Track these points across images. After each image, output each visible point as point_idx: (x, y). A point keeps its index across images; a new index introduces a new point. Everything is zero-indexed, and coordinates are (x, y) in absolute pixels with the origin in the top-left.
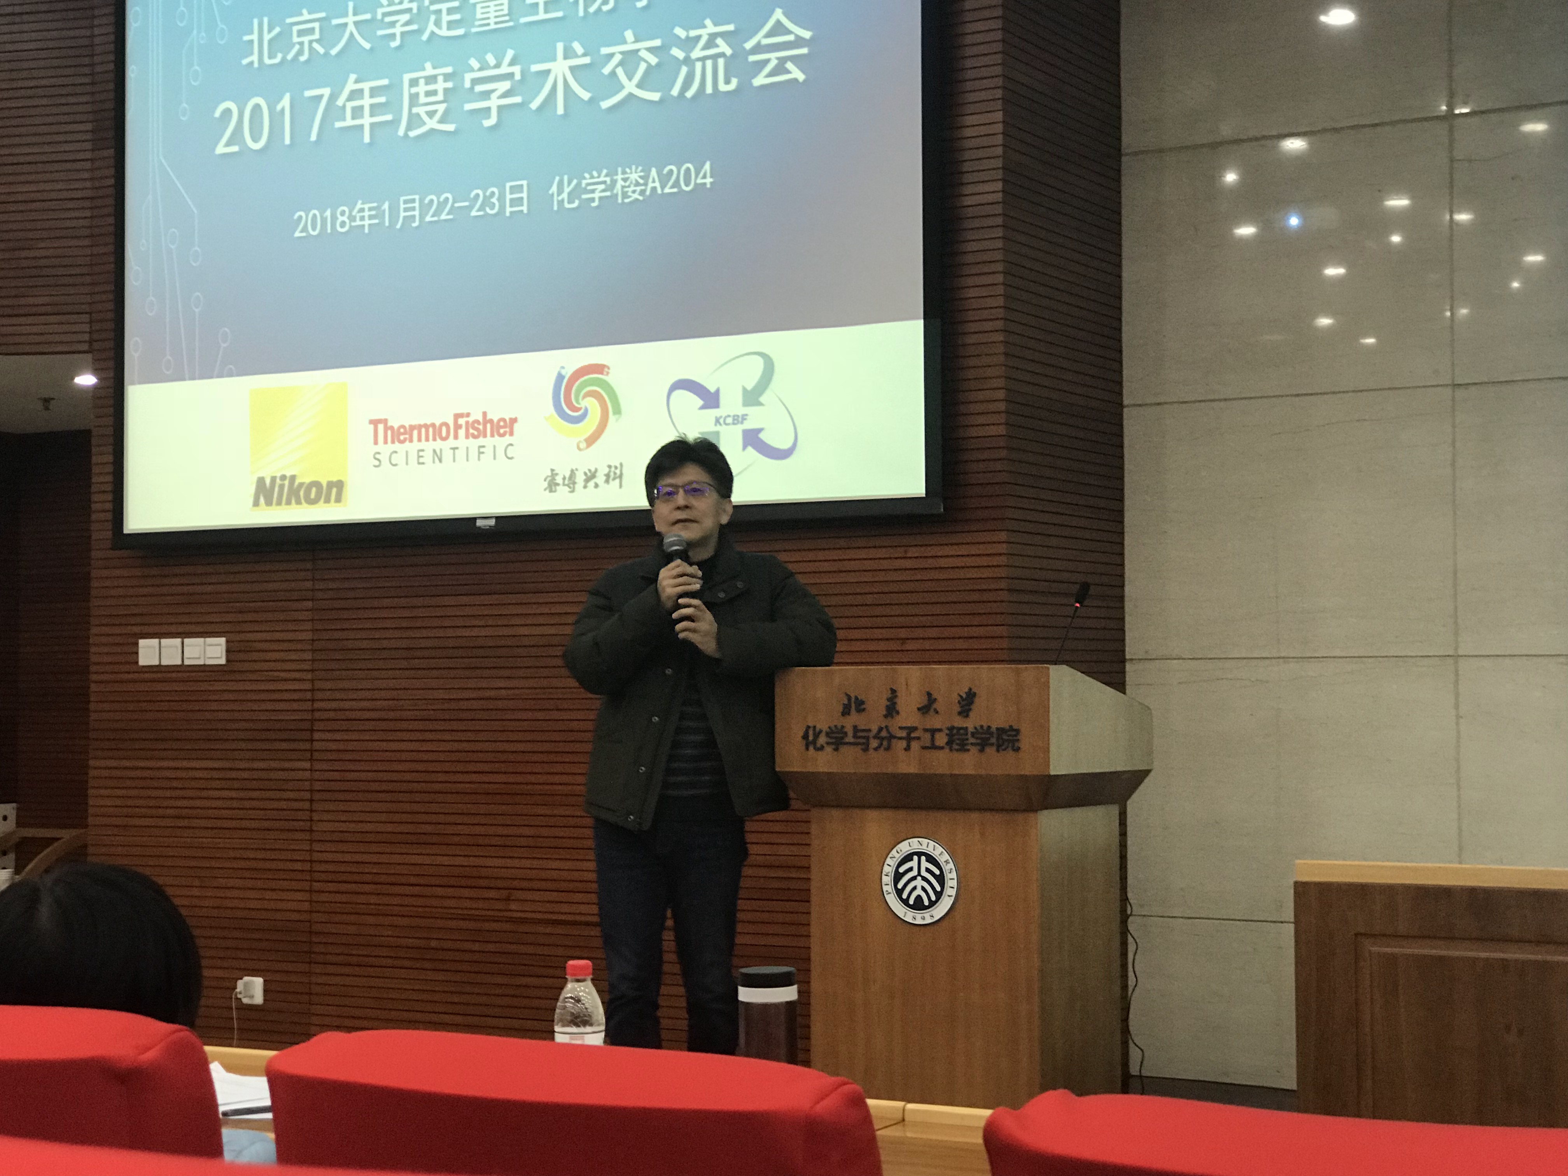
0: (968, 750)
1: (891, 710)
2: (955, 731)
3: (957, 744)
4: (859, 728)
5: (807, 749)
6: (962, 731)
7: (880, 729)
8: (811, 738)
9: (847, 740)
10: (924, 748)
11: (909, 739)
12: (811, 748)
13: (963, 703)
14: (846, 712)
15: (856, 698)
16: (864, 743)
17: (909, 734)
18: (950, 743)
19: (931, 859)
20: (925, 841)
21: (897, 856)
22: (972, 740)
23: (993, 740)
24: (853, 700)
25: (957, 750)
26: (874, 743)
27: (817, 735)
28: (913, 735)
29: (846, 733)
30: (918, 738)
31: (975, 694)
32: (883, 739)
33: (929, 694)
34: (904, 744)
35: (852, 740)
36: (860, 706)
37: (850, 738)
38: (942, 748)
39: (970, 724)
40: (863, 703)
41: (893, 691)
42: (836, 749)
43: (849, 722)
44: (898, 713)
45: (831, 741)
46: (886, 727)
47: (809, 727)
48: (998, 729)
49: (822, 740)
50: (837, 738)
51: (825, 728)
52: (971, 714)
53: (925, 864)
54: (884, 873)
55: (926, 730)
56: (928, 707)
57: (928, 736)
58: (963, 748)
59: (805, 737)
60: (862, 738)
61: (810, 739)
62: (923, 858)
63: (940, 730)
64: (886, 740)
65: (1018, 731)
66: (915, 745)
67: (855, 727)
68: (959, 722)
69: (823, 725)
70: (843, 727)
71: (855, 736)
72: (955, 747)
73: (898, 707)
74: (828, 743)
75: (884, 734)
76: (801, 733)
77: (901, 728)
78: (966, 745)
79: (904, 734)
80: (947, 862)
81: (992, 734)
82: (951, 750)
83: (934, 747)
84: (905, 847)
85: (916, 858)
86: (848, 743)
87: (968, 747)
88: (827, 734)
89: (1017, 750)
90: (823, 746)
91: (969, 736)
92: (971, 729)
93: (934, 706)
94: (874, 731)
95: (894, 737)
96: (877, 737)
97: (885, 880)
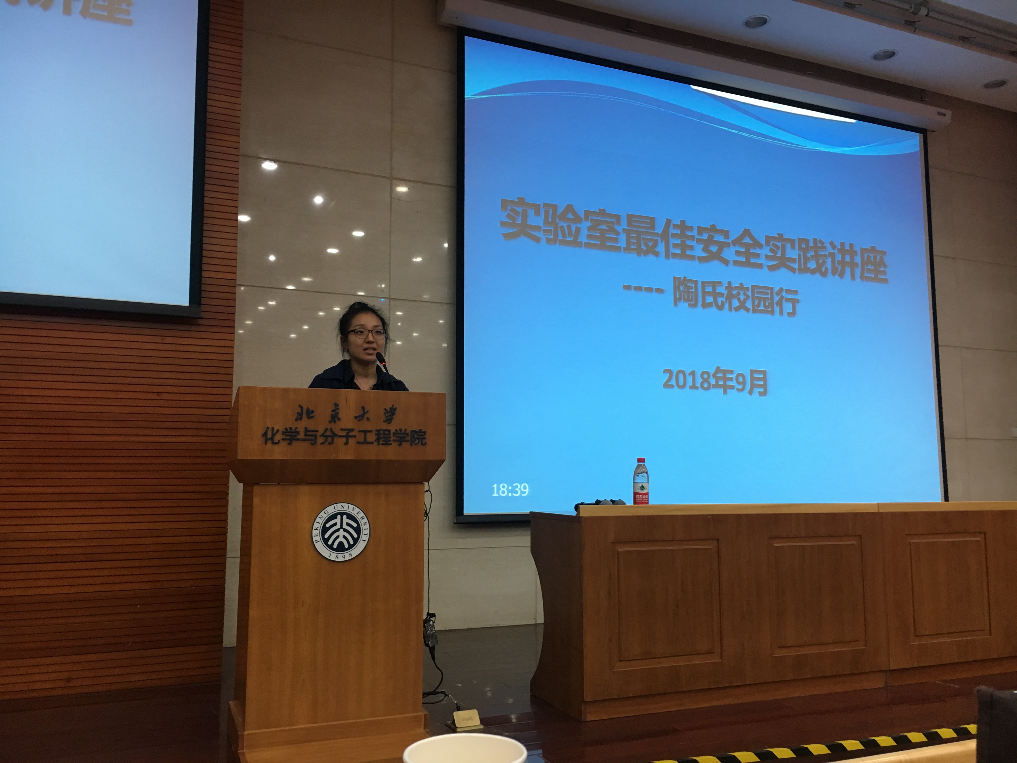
0: (391, 444)
1: (335, 418)
2: (382, 432)
3: (383, 441)
4: (309, 429)
5: (266, 444)
6: (386, 433)
7: (326, 430)
8: (269, 435)
9: (298, 437)
10: (358, 443)
11: (347, 437)
12: (269, 443)
13: (387, 415)
14: (299, 417)
15: (308, 409)
16: (311, 440)
17: (347, 433)
18: (378, 440)
19: (350, 517)
20: (346, 505)
21: (325, 516)
22: (393, 438)
23: (408, 438)
24: (305, 411)
25: (382, 444)
26: (320, 440)
27: (274, 435)
28: (351, 434)
29: (298, 433)
30: (354, 436)
31: (395, 409)
32: (327, 437)
33: (363, 408)
34: (344, 440)
35: (304, 438)
36: (310, 414)
37: (301, 436)
38: (372, 443)
39: (392, 427)
40: (313, 412)
41: (336, 405)
42: (289, 444)
43: (301, 426)
44: (339, 419)
45: (285, 437)
46: (331, 429)
47: (268, 428)
48: (412, 431)
49: (278, 437)
50: (290, 436)
51: (282, 429)
52: (393, 421)
53: (345, 520)
54: (314, 528)
55: (360, 431)
56: (361, 417)
57: (363, 434)
58: (387, 443)
59: (265, 434)
60: (311, 437)
62: (345, 517)
63: (371, 431)
64: (331, 437)
65: (425, 433)
66: (351, 441)
67: (306, 428)
68: (384, 426)
69: (280, 427)
70: (296, 428)
71: (306, 435)
72: (381, 442)
73: (340, 416)
74: (283, 439)
75: (328, 433)
76: (261, 432)
77: (342, 430)
78: (390, 441)
79: (344, 433)
80: (362, 518)
81: (407, 434)
82: (378, 445)
83: (366, 442)
84: (331, 510)
85: (339, 517)
86: (298, 440)
87: (390, 443)
88: (283, 433)
89: (424, 444)
90: (279, 441)
91: (391, 435)
92: (393, 431)
93: (366, 417)
94: (321, 431)
95: (336, 435)
96: (323, 435)
97: (314, 532)
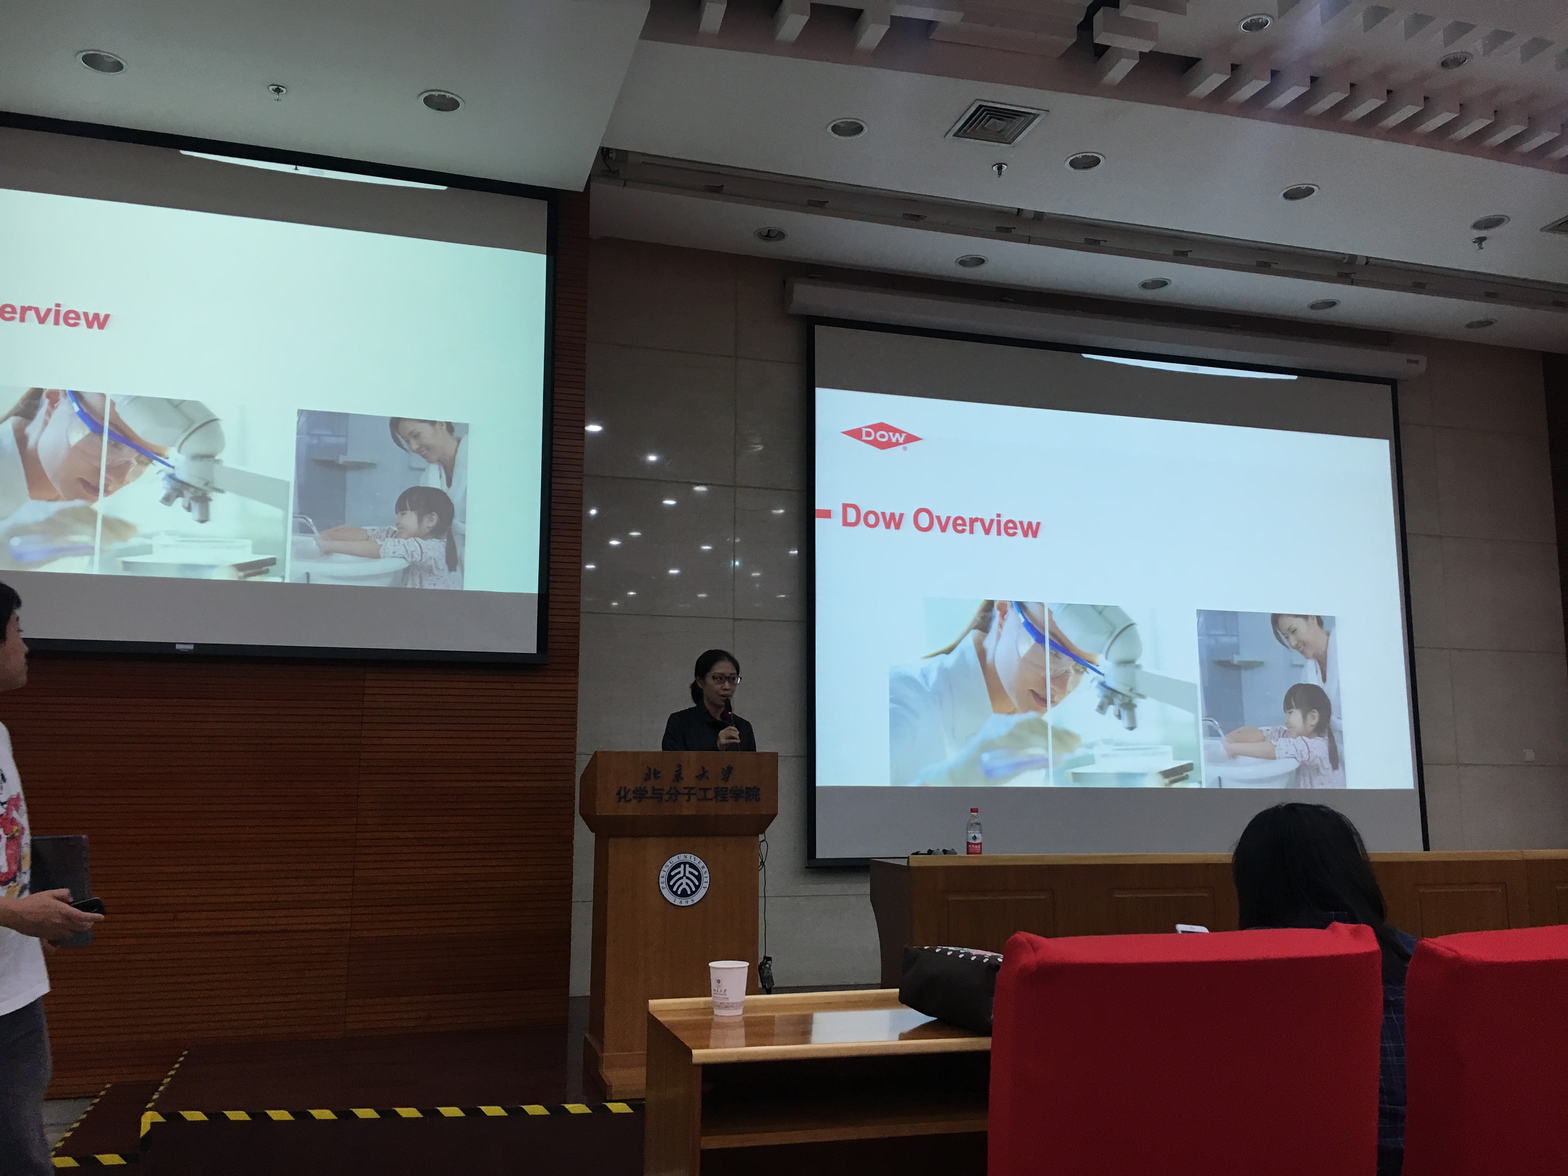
0: (728, 801)
1: (678, 777)
2: (720, 790)
3: (721, 797)
4: (656, 788)
5: (620, 801)
6: (724, 790)
7: (671, 788)
8: (622, 794)
9: (646, 795)
10: (698, 800)
11: (689, 794)
12: (623, 800)
13: (725, 773)
14: (647, 778)
15: (655, 770)
16: (658, 797)
17: (689, 791)
18: (716, 797)
19: (692, 866)
20: (689, 855)
21: (670, 865)
22: (730, 795)
23: (744, 795)
24: (652, 772)
25: (720, 800)
26: (666, 797)
27: (626, 793)
28: (692, 792)
29: (647, 792)
30: (696, 794)
31: (732, 768)
32: (671, 794)
33: (703, 768)
34: (686, 797)
35: (652, 796)
36: (656, 774)
37: (649, 794)
38: (711, 799)
39: (729, 785)
40: (659, 772)
41: (680, 766)
42: (640, 801)
43: (649, 785)
44: (682, 779)
45: (636, 796)
46: (675, 788)
47: (621, 787)
48: (747, 788)
49: (630, 795)
50: (640, 794)
51: (633, 789)
52: (730, 779)
53: (688, 869)
54: (660, 876)
55: (700, 789)
56: (702, 776)
57: (703, 792)
58: (724, 800)
59: (619, 793)
60: (657, 795)
61: (622, 796)
62: (687, 866)
63: (710, 789)
64: (675, 794)
65: (759, 789)
66: (693, 799)
67: (653, 787)
68: (722, 784)
69: (631, 787)
70: (645, 787)
71: (653, 793)
72: (719, 798)
73: (683, 776)
74: (634, 798)
75: (673, 791)
76: (616, 791)
77: (685, 788)
78: (727, 797)
79: (686, 791)
80: (703, 867)
81: (743, 791)
82: (717, 801)
83: (706, 799)
84: (675, 860)
85: (682, 866)
86: (646, 797)
87: (727, 799)
88: (634, 792)
89: (758, 800)
90: (631, 800)
91: (728, 792)
92: (730, 788)
93: (706, 775)
94: (667, 789)
95: (679, 793)
96: (667, 793)
97: (661, 880)
